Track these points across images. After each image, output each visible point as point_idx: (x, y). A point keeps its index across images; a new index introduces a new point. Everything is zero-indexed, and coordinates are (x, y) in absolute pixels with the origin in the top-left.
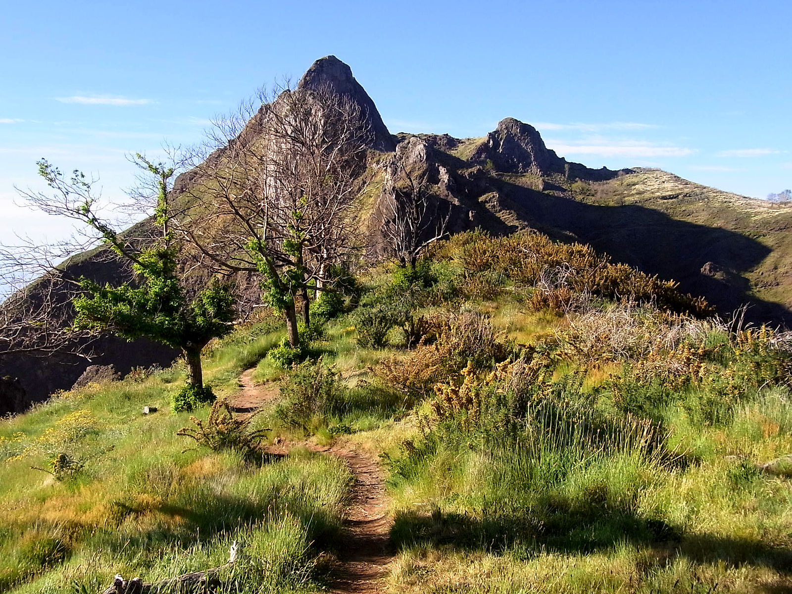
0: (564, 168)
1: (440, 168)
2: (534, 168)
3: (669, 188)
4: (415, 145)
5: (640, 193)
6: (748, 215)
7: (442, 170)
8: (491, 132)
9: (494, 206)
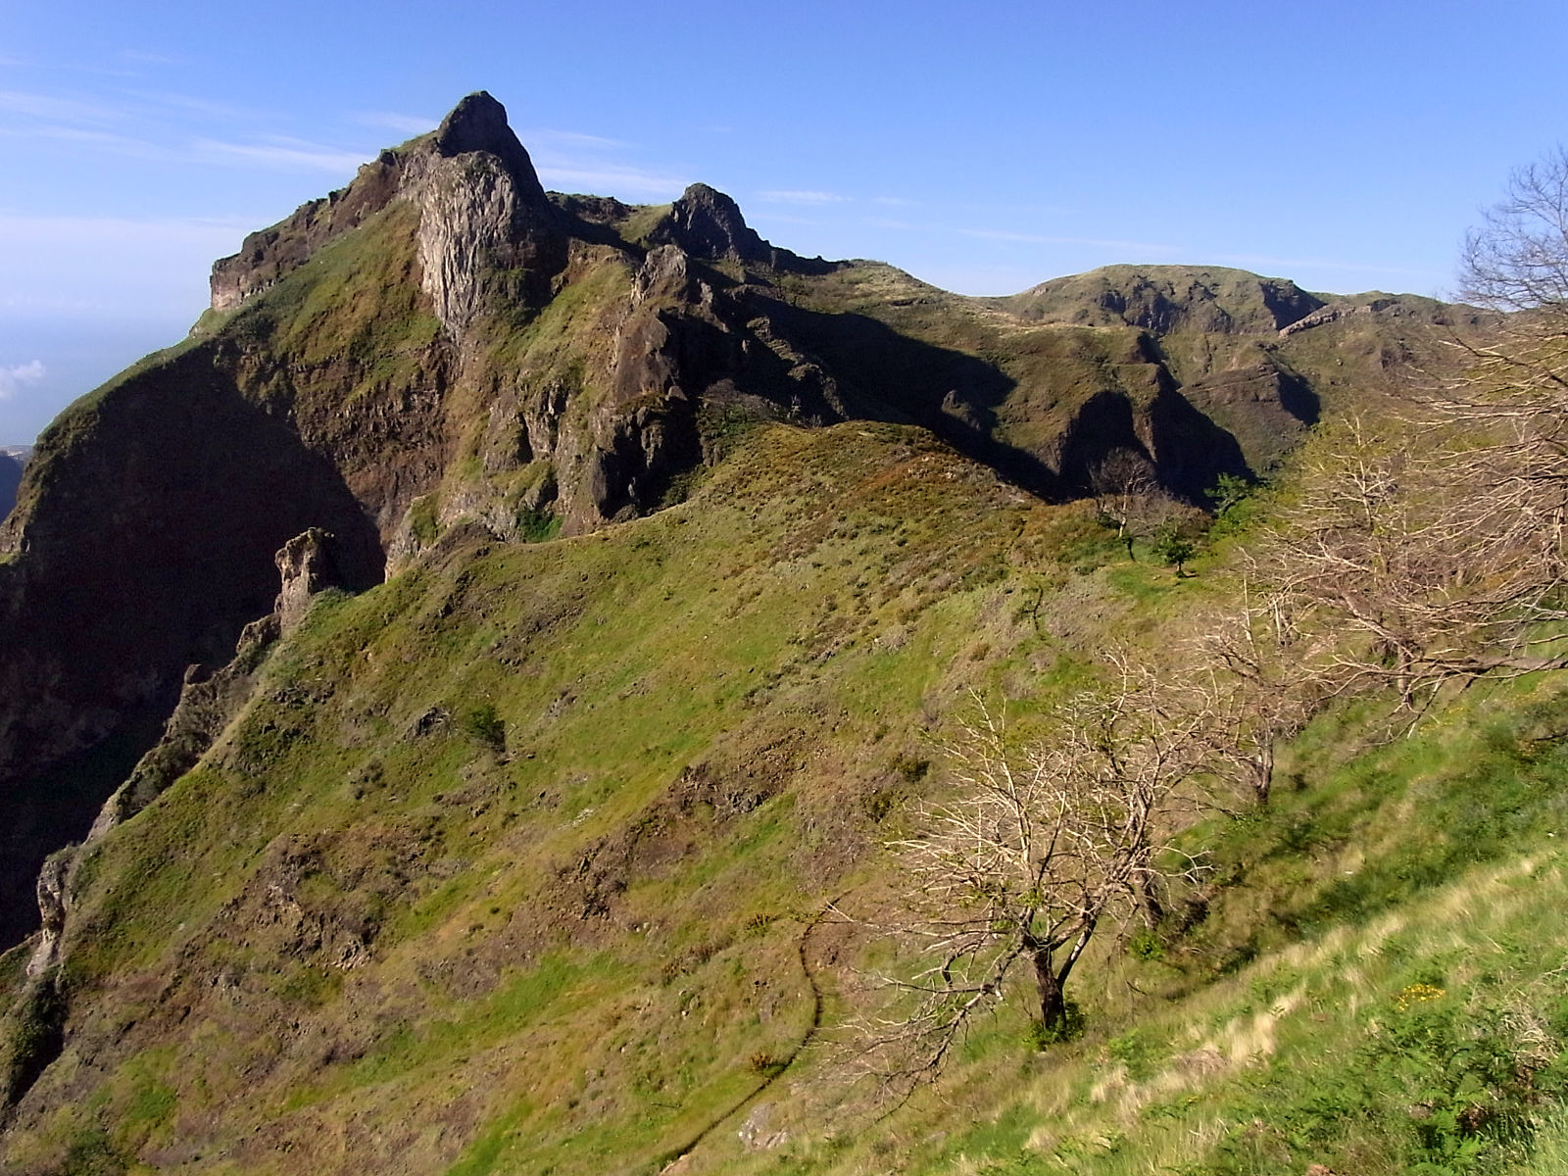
0: (770, 255)
1: (703, 285)
2: (732, 254)
3: (900, 291)
4: (671, 254)
5: (865, 295)
6: (996, 332)
7: (705, 288)
8: (676, 200)
9: (764, 334)
